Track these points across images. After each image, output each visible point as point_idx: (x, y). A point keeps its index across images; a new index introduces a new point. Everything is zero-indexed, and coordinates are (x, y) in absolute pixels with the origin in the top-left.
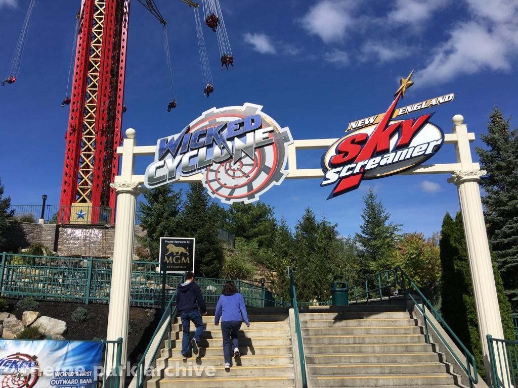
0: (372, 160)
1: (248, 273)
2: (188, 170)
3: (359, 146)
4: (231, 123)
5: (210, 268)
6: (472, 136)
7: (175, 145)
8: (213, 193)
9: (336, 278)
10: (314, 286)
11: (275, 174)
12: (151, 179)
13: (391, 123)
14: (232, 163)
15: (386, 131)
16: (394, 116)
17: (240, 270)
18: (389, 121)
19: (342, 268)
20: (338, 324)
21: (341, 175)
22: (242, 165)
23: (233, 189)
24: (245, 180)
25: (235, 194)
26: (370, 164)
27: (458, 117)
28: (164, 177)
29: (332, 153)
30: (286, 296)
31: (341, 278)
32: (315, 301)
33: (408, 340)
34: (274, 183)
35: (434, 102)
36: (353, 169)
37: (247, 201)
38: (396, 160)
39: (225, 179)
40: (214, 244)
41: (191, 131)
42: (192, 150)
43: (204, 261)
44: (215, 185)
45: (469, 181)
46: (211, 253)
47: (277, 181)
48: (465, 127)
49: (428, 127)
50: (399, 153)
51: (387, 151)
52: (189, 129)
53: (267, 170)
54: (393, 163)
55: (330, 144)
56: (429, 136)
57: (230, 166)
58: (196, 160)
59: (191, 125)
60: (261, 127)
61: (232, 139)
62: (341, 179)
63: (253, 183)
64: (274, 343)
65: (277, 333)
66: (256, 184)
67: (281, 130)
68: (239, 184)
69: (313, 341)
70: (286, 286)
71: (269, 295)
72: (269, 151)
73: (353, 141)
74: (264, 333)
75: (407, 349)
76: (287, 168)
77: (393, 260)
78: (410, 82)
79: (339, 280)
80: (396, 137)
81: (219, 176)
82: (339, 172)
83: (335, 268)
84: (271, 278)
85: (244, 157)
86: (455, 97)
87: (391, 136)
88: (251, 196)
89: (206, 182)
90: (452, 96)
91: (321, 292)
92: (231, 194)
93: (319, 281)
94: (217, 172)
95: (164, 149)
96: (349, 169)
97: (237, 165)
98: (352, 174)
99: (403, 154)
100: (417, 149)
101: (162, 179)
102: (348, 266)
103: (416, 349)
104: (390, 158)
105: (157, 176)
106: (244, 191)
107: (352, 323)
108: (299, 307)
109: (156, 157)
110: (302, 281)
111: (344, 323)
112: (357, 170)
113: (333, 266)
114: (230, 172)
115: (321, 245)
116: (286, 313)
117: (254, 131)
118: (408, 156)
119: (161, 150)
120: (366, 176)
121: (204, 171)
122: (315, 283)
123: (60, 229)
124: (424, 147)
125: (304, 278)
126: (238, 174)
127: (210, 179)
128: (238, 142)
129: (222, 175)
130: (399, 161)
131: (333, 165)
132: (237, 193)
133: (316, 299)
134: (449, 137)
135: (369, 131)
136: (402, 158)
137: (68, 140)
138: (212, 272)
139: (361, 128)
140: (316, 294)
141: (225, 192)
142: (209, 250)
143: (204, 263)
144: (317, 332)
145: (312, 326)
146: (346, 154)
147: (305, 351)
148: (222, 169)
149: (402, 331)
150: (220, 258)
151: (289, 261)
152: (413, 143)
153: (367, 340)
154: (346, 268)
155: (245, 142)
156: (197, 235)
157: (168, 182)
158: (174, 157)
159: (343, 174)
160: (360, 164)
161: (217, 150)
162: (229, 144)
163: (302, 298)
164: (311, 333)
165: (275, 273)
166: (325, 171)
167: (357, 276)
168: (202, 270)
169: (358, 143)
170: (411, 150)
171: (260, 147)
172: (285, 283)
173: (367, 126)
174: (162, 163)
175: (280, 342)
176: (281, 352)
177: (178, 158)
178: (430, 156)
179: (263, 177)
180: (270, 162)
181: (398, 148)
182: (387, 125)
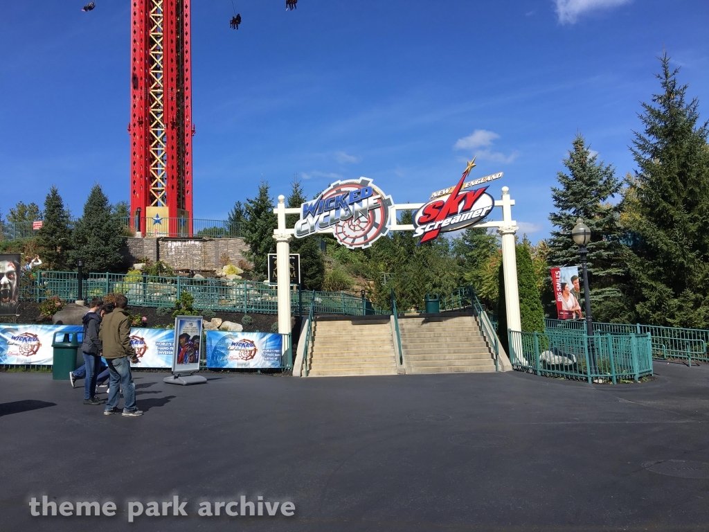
0: (446, 220)
1: (349, 284)
2: (323, 226)
3: (438, 210)
4: (352, 193)
5: (314, 281)
6: (513, 202)
7: (314, 208)
8: (341, 241)
9: (434, 286)
10: (412, 295)
11: (382, 228)
12: (299, 232)
13: (460, 193)
14: (353, 220)
15: (456, 199)
16: (462, 189)
17: (341, 282)
18: (459, 191)
19: (441, 277)
20: (425, 325)
21: (426, 231)
22: (360, 222)
23: (354, 239)
24: (362, 233)
25: (356, 242)
26: (445, 223)
27: (505, 189)
28: (307, 230)
29: (420, 214)
30: (384, 305)
31: (440, 286)
32: (413, 310)
33: (470, 334)
34: (381, 235)
35: (489, 178)
36: (433, 226)
37: (364, 247)
38: (461, 220)
39: (348, 232)
40: (316, 259)
41: (324, 198)
42: (325, 211)
43: (307, 274)
44: (342, 236)
45: (507, 233)
46: (314, 267)
47: (384, 233)
48: (509, 196)
49: (484, 196)
50: (464, 215)
51: (456, 213)
52: (322, 196)
53: (376, 225)
54: (459, 222)
55: (419, 207)
56: (484, 203)
57: (352, 223)
58: (329, 218)
59: (323, 193)
60: (372, 196)
61: (352, 204)
62: (425, 233)
63: (368, 235)
64: (381, 337)
65: (383, 331)
66: (370, 235)
67: (386, 197)
68: (358, 235)
69: (407, 336)
70: (383, 295)
71: (368, 304)
72: (378, 212)
73: (434, 207)
74: (374, 332)
75: (467, 340)
76: (390, 224)
77: (484, 273)
78: (474, 164)
79: (438, 288)
80: (463, 203)
81: (344, 229)
82: (424, 229)
83: (434, 276)
84: (368, 287)
85: (361, 216)
86: (504, 175)
87: (459, 203)
88: (366, 243)
89: (336, 234)
90: (501, 174)
91: (419, 301)
92: (353, 242)
93: (418, 290)
94: (343, 227)
95: (307, 211)
96: (431, 227)
97: (356, 223)
98: (433, 230)
99: (467, 216)
100: (476, 213)
101: (306, 231)
102: (447, 275)
103: (473, 339)
104: (457, 219)
105: (303, 230)
106: (362, 240)
107: (434, 324)
108: (398, 315)
109: (301, 216)
110: (400, 290)
111: (428, 324)
112: (436, 227)
113: (432, 275)
114: (352, 227)
115: (420, 253)
116: (389, 318)
117: (367, 198)
118: (469, 218)
119: (304, 212)
120: (442, 230)
121: (334, 226)
122: (412, 292)
123: (160, 242)
124: (480, 211)
125: (401, 287)
126: (357, 228)
127: (338, 231)
128: (357, 207)
129: (346, 229)
130: (463, 221)
131: (421, 224)
132: (357, 241)
133: (414, 307)
134: (497, 203)
135: (445, 199)
136: (465, 219)
137: (132, 132)
138: (316, 285)
139: (440, 196)
140: (413, 302)
141: (349, 241)
142: (312, 265)
143: (307, 277)
144: (410, 330)
145: (407, 327)
146: (430, 215)
147: (402, 342)
148: (346, 225)
149: (467, 329)
150: (321, 271)
151: (385, 265)
152: (473, 209)
153: (443, 335)
154: (445, 277)
155: (361, 206)
156: (300, 249)
157: (310, 234)
158: (314, 217)
159: (427, 230)
160: (438, 223)
161: (342, 212)
162: (351, 207)
163: (400, 307)
164: (405, 331)
165: (371, 282)
166: (416, 227)
167: (456, 285)
168: (306, 283)
169: (437, 208)
170: (471, 213)
171: (372, 209)
172: (383, 292)
173: (443, 195)
174: (305, 221)
175: (385, 337)
176: (386, 342)
177: (316, 217)
178: (484, 217)
179: (374, 230)
180: (378, 220)
181: (464, 211)
182: (457, 195)
